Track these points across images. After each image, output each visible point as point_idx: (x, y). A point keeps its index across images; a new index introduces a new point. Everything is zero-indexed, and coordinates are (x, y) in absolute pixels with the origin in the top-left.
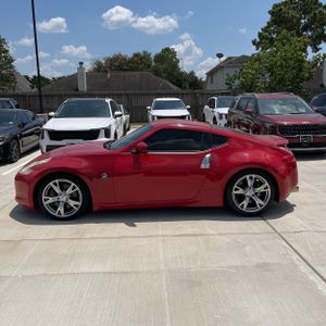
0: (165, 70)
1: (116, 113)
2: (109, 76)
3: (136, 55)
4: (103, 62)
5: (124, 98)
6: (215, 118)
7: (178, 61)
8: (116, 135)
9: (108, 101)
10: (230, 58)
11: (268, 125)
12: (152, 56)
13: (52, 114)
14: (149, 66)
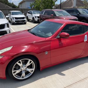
6: (33, 18)
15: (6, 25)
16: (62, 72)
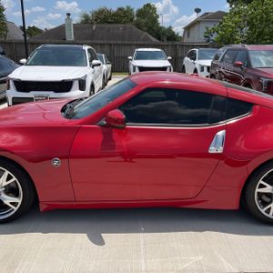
0: (147, 24)
1: (95, 62)
2: (94, 27)
3: (120, 9)
4: (90, 15)
5: (106, 49)
6: (195, 71)
7: (158, 17)
8: (92, 86)
9: (86, 48)
10: (207, 14)
11: (264, 81)
12: (135, 11)
13: (24, 61)
14: (132, 20)
15: (76, 85)
16: (103, 235)
